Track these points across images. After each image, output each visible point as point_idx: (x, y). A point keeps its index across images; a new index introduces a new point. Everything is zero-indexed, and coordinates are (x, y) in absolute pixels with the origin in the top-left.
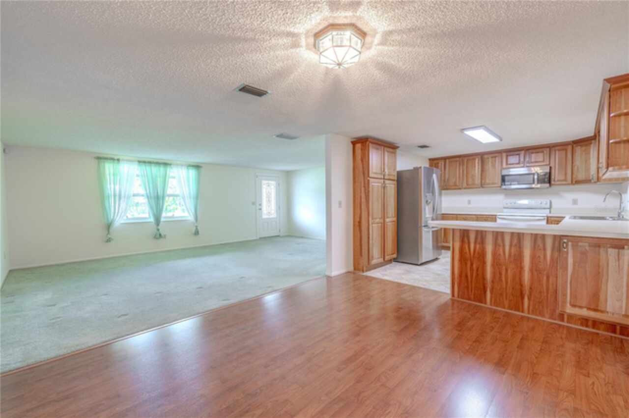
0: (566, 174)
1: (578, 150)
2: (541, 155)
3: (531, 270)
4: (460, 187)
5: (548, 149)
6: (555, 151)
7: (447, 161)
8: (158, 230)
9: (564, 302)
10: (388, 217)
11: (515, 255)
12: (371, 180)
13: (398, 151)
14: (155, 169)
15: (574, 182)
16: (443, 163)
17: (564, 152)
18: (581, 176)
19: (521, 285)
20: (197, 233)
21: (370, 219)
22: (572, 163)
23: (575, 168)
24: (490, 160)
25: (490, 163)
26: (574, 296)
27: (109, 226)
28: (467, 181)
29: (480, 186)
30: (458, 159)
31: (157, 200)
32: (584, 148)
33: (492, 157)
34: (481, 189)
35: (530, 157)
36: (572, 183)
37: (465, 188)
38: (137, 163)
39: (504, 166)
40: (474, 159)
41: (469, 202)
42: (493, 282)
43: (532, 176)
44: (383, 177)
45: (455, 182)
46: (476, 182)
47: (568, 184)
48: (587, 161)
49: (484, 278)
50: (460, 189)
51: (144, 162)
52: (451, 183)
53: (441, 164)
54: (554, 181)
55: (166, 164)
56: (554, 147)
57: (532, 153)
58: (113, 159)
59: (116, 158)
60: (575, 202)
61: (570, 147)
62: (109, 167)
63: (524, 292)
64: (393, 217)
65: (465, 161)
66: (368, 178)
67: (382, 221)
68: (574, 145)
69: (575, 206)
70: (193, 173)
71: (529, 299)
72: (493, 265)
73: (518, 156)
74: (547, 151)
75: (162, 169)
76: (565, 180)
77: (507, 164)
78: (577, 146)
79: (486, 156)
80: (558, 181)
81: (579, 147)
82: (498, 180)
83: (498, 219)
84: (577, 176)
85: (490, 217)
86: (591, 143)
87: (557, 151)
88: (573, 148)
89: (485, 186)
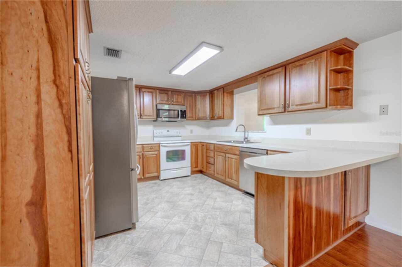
0: (192, 113)
1: (199, 98)
2: (180, 97)
15: (197, 119)
17: (191, 98)
18: (201, 115)
22: (195, 106)
23: (197, 110)
24: (147, 93)
32: (202, 97)
33: (149, 92)
35: (174, 98)
36: (196, 120)
39: (158, 101)
43: (176, 112)
47: (193, 120)
48: (204, 106)
49: (311, 226)
54: (187, 117)
57: (175, 95)
61: (194, 95)
63: (331, 224)
68: (196, 95)
73: (167, 95)
74: (183, 95)
76: (192, 117)
77: (160, 100)
78: (197, 95)
80: (189, 117)
81: (199, 96)
82: (154, 113)
83: (161, 148)
84: (198, 115)
85: (153, 146)
86: (207, 95)
87: (188, 97)
88: (195, 96)
89: (144, 118)
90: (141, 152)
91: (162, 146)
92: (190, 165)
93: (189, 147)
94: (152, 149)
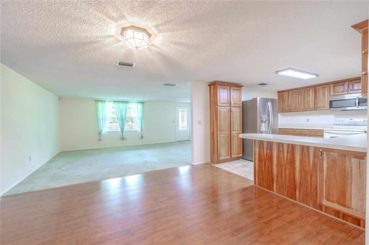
3: (300, 171)
4: (299, 110)
7: (290, 92)
8: (123, 135)
9: (321, 197)
10: (234, 131)
11: (290, 159)
12: (219, 108)
13: (242, 88)
14: (121, 105)
16: (287, 94)
19: (294, 181)
20: (142, 137)
21: (218, 132)
24: (321, 90)
25: (321, 92)
26: (328, 193)
27: (100, 133)
28: (304, 106)
29: (313, 109)
30: (297, 91)
31: (123, 120)
33: (323, 88)
34: (314, 111)
35: (353, 87)
37: (303, 111)
38: (113, 102)
39: (332, 94)
40: (309, 90)
41: (308, 120)
42: (277, 177)
43: (354, 100)
44: (229, 105)
46: (311, 107)
49: (272, 174)
51: (116, 102)
52: (293, 107)
53: (286, 95)
55: (126, 102)
58: (102, 101)
59: (103, 100)
62: (100, 105)
63: (296, 186)
64: (238, 130)
65: (303, 91)
66: (217, 107)
67: (229, 133)
70: (140, 106)
71: (299, 191)
72: (277, 165)
73: (343, 86)
75: (125, 104)
77: (334, 92)
79: (318, 88)
82: (327, 105)
83: (325, 134)
85: (319, 132)
89: (318, 109)
90: (307, 135)
91: (325, 132)
94: (316, 133)
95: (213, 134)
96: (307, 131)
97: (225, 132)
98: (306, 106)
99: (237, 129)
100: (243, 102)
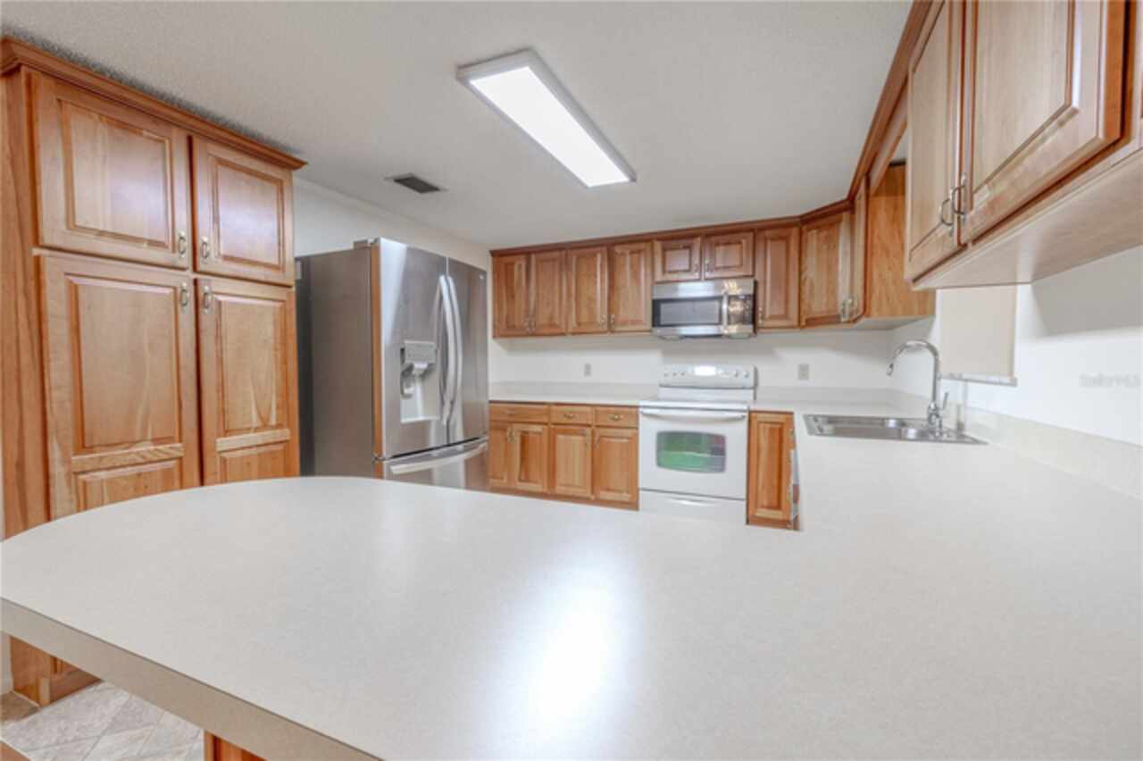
0: (787, 301)
1: (813, 238)
2: (735, 249)
4: (564, 331)
5: (751, 235)
6: (766, 239)
7: (533, 257)
10: (226, 434)
12: (59, 261)
13: (297, 177)
15: (803, 323)
16: (524, 264)
17: (782, 245)
18: (818, 306)
21: (55, 453)
22: (800, 273)
23: (806, 288)
24: (628, 258)
25: (628, 268)
28: (578, 315)
29: (605, 328)
30: (556, 254)
32: (824, 234)
33: (632, 253)
34: (609, 337)
35: (713, 256)
36: (800, 326)
37: (574, 334)
39: (659, 277)
40: (595, 255)
41: (588, 370)
43: (716, 303)
44: (185, 260)
45: (551, 318)
46: (599, 320)
47: (792, 327)
48: (831, 268)
50: (563, 334)
52: (543, 319)
53: (520, 266)
54: (763, 318)
56: (762, 229)
57: (718, 244)
60: (804, 371)
61: (795, 231)
65: (574, 258)
66: (36, 251)
67: (179, 448)
68: (804, 228)
69: (803, 383)
73: (687, 251)
74: (746, 240)
76: (785, 316)
77: (664, 271)
78: (809, 230)
79: (618, 249)
80: (772, 317)
81: (814, 232)
82: (645, 314)
83: (642, 419)
84: (810, 306)
85: (623, 413)
86: (839, 221)
87: (769, 242)
88: (801, 233)
89: (618, 329)
90: (589, 426)
91: (642, 414)
92: (743, 496)
93: (743, 426)
94: (616, 420)
95: (20, 465)
96: (588, 409)
97: (145, 448)
98: (585, 318)
99: (255, 422)
100: (305, 263)
